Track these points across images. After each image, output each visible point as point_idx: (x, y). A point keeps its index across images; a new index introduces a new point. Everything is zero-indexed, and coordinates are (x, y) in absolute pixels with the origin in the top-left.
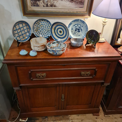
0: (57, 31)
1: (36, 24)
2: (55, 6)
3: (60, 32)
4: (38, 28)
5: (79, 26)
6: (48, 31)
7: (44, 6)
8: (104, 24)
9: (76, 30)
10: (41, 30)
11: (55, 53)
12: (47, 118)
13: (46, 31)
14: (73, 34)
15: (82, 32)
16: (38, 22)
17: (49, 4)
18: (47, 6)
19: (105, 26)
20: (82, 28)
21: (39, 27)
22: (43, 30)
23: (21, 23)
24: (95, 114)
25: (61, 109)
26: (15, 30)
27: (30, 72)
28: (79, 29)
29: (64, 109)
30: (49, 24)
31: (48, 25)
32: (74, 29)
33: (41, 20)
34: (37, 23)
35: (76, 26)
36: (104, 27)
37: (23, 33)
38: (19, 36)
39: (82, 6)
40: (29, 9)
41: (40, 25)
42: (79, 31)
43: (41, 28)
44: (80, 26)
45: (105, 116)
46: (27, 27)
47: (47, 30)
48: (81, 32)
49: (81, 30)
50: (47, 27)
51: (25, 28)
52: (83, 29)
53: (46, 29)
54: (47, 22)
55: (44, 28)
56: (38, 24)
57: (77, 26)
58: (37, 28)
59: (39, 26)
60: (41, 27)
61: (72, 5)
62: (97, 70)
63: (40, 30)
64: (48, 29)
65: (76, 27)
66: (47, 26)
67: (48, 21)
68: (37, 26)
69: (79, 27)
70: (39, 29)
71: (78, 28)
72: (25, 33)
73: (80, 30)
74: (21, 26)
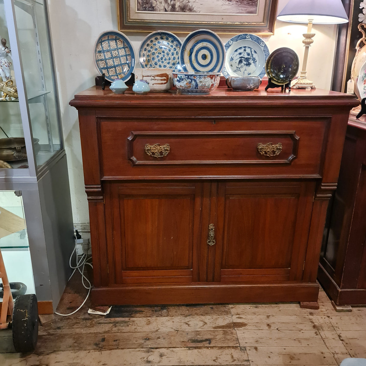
0: (196, 56)
1: (148, 45)
2: (191, 10)
3: (204, 57)
4: (152, 57)
5: (248, 50)
6: (174, 64)
7: (166, 11)
8: (308, 40)
9: (240, 62)
10: (159, 60)
11: (193, 82)
12: (165, 311)
13: (168, 63)
14: (235, 71)
15: (255, 65)
16: (152, 41)
17: (178, 4)
18: (173, 9)
19: (310, 47)
20: (255, 56)
21: (154, 54)
22: (162, 62)
23: (114, 37)
24: (305, 303)
25: (207, 281)
26: (100, 52)
27: (130, 138)
28: (247, 60)
29: (214, 280)
30: (177, 45)
31: (175, 49)
32: (237, 58)
33: (159, 37)
34: (149, 42)
35: (239, 51)
36: (307, 48)
37: (116, 64)
38: (107, 68)
39: (252, 9)
40: (131, 18)
41: (156, 49)
42: (249, 64)
43: (158, 56)
44: (251, 52)
45: (338, 308)
46: (125, 51)
47: (172, 62)
48: (253, 65)
49: (254, 60)
50: (173, 54)
51: (122, 52)
52: (257, 59)
53: (170, 59)
54: (172, 42)
55: (164, 56)
56: (152, 47)
57: (242, 51)
58: (148, 56)
59: (154, 51)
60: (157, 54)
61: (230, 7)
62: (297, 138)
63: (156, 60)
64: (174, 58)
65: (240, 54)
66: (172, 51)
67: (175, 39)
68: (149, 51)
69: (248, 54)
70: (153, 59)
71: (246, 56)
72: (121, 65)
73: (251, 61)
74: (113, 44)
